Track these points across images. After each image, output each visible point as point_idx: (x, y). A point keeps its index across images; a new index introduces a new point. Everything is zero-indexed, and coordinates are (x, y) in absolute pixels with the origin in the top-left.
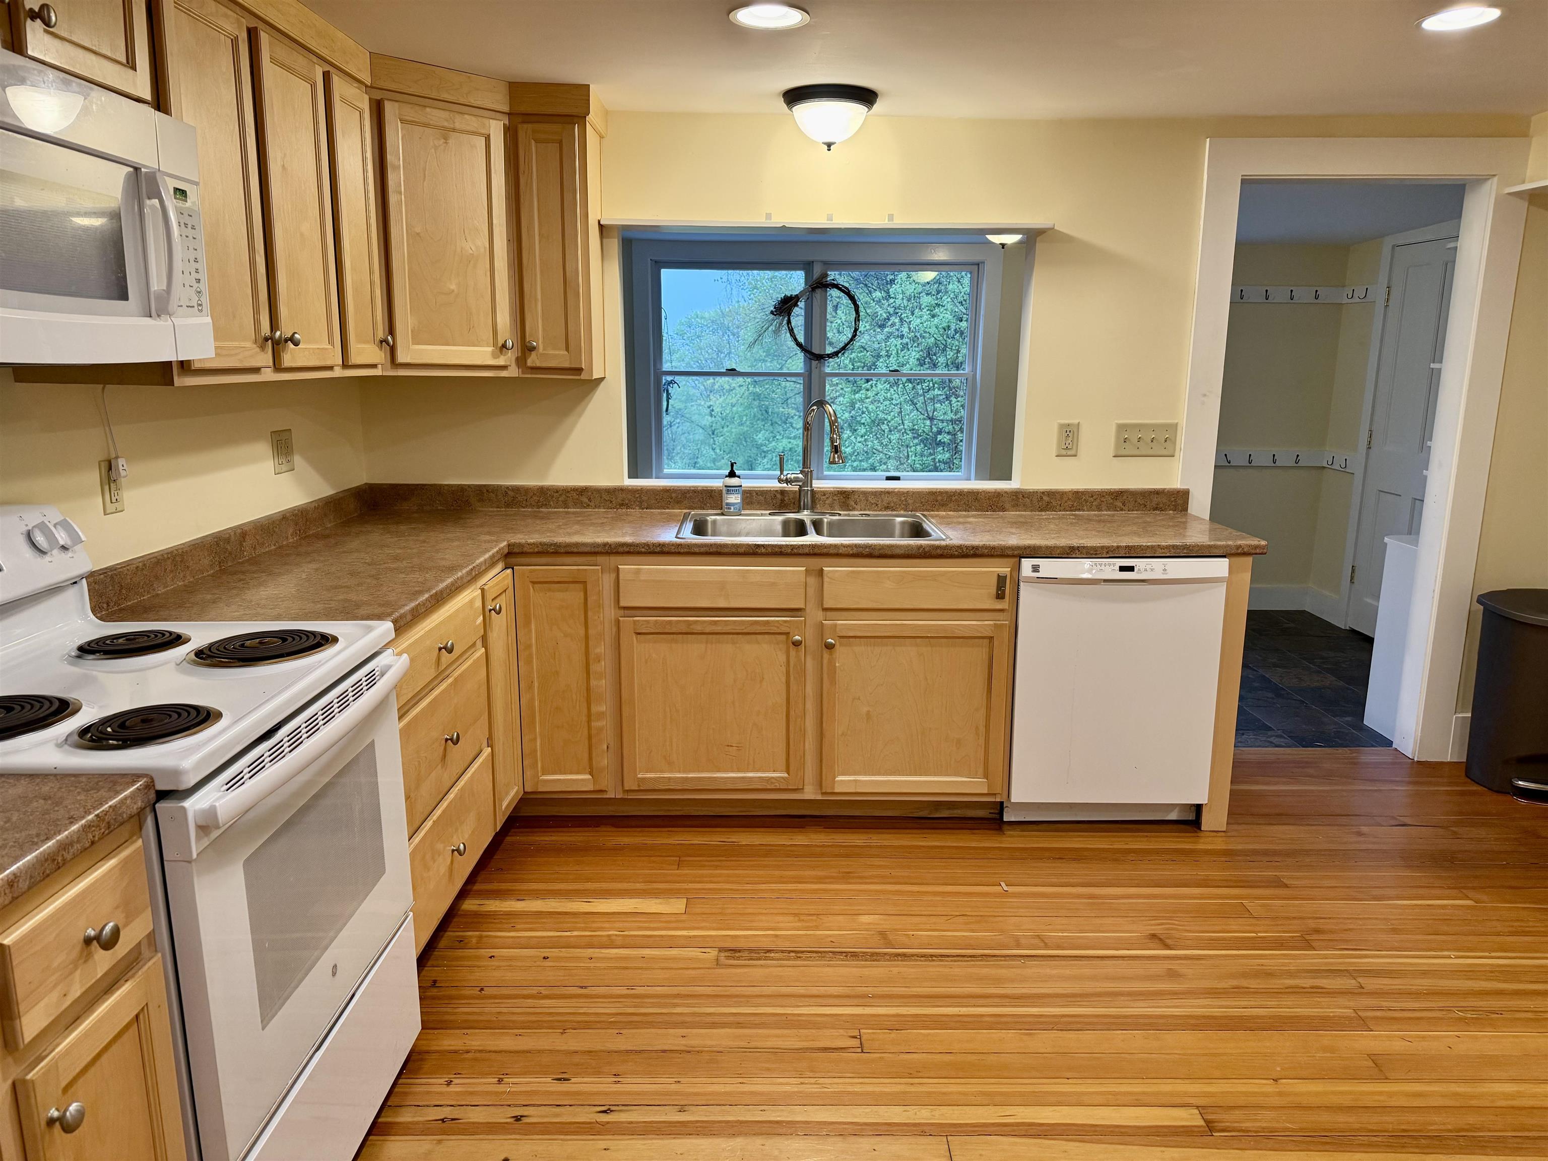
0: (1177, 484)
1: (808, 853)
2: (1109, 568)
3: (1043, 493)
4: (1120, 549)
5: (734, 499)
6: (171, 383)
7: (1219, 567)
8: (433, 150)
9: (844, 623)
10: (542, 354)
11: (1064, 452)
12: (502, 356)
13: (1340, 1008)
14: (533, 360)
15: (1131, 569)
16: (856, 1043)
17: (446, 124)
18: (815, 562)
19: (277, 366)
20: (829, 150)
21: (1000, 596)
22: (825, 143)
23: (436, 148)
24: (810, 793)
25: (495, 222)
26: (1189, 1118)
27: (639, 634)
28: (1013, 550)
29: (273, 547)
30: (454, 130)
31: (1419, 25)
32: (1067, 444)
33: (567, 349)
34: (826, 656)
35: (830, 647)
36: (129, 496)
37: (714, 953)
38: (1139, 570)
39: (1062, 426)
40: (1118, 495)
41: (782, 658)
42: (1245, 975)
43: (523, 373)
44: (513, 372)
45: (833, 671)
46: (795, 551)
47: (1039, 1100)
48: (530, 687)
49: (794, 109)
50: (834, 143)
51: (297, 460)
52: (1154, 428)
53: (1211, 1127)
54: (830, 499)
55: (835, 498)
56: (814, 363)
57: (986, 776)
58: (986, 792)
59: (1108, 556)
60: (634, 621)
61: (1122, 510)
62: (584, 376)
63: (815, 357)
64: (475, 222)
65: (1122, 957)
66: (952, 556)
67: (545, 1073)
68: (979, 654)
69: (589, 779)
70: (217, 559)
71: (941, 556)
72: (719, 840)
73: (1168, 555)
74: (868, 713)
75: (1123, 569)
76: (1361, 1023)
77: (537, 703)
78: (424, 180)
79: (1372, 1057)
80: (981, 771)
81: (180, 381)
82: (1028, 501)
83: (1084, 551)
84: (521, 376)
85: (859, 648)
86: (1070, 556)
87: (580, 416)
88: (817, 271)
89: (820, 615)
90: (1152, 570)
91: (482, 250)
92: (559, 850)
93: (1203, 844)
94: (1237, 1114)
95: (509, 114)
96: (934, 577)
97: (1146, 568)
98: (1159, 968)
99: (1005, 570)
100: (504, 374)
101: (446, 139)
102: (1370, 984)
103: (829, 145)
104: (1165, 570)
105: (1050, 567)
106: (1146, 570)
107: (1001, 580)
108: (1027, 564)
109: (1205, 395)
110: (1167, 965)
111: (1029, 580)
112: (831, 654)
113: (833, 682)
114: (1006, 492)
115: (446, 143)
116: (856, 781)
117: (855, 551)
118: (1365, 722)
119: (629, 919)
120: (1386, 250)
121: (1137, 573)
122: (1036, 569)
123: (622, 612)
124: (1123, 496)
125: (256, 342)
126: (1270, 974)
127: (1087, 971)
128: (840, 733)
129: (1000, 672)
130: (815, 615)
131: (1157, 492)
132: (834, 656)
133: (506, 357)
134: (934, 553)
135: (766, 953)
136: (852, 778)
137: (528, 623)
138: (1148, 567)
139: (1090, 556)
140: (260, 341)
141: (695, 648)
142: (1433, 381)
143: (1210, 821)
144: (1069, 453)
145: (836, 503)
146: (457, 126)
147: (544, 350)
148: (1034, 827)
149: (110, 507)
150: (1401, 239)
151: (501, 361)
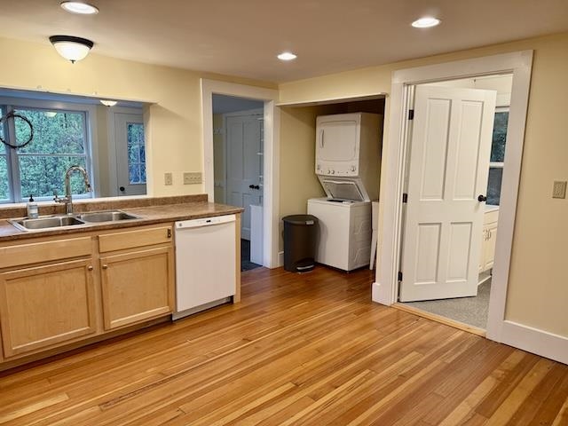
0: (204, 193)
1: (106, 356)
2: (203, 222)
4: (205, 215)
5: (35, 211)
7: (233, 217)
9: (110, 257)
13: (301, 340)
15: (210, 221)
16: (180, 412)
18: (95, 234)
20: (73, 63)
21: (169, 237)
22: (71, 60)
24: (99, 332)
26: (290, 386)
27: (8, 280)
28: (171, 219)
32: (168, 180)
34: (103, 273)
35: (105, 268)
37: (97, 409)
38: (212, 221)
39: (166, 174)
40: (187, 197)
41: (83, 277)
42: (275, 340)
45: (106, 278)
47: (251, 400)
52: (195, 174)
53: (297, 385)
56: (12, 150)
57: (168, 305)
58: (168, 311)
59: (201, 218)
60: (6, 274)
63: (11, 147)
68: (163, 259)
73: (219, 215)
74: (122, 292)
76: (308, 342)
79: (317, 349)
80: (166, 303)
83: (195, 217)
85: (117, 267)
86: (191, 219)
88: (9, 109)
89: (98, 256)
93: (235, 308)
94: (300, 379)
96: (143, 233)
97: (214, 220)
98: (252, 348)
99: (170, 227)
102: (304, 330)
103: (73, 61)
105: (186, 224)
107: (169, 231)
108: (177, 223)
110: (253, 346)
111: (178, 230)
112: (105, 271)
113: (106, 283)
114: (149, 199)
118: (252, 261)
120: (224, 119)
122: (180, 225)
126: (280, 338)
127: (234, 357)
129: (171, 265)
130: (96, 256)
131: (199, 196)
139: (197, 218)
141: (40, 281)
142: (261, 159)
143: (236, 300)
144: (169, 183)
150: (228, 115)
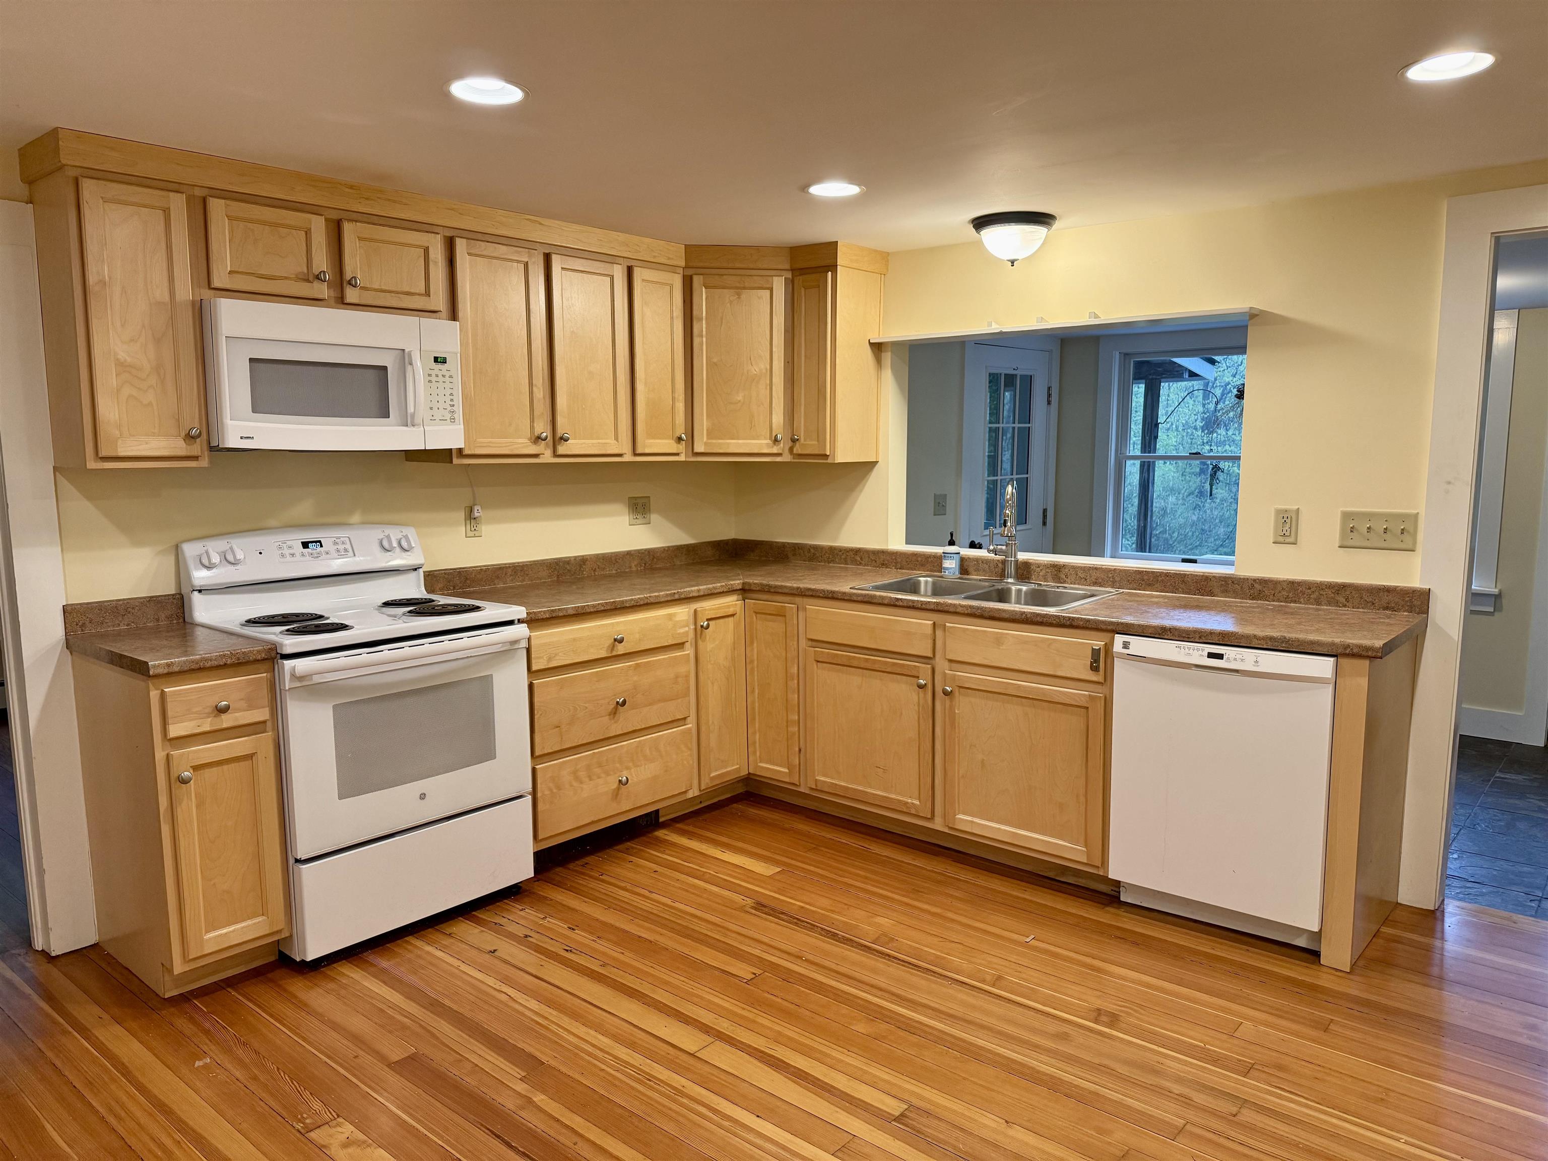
0: (1416, 583)
2: (1197, 653)
3: (1255, 580)
4: (1213, 636)
5: (952, 564)
6: (451, 462)
7: (1323, 666)
8: (729, 304)
9: (962, 675)
10: (803, 444)
11: (1281, 539)
12: (775, 447)
14: (797, 449)
15: (1220, 656)
17: (738, 285)
18: (940, 618)
19: (555, 455)
20: (1013, 266)
21: (1094, 668)
22: (1009, 261)
23: (731, 302)
24: (938, 825)
25: (774, 350)
27: (818, 662)
28: (1106, 625)
29: (614, 572)
30: (745, 288)
31: (1403, 75)
32: (1284, 530)
33: (818, 441)
35: (950, 694)
36: (485, 529)
37: (748, 902)
38: (1228, 658)
39: (1278, 512)
40: (1340, 589)
41: (915, 698)
43: (794, 458)
44: (787, 458)
45: (954, 717)
46: (924, 606)
48: (753, 692)
49: (982, 233)
50: (1016, 260)
51: (654, 517)
52: (1387, 517)
54: (1044, 571)
55: (1047, 570)
57: (1086, 845)
58: (1085, 861)
59: (1201, 641)
60: (815, 651)
61: (1345, 606)
62: (829, 461)
64: (760, 351)
65: (1048, 1014)
66: (1051, 625)
67: (566, 922)
68: (1076, 722)
69: (786, 773)
70: (556, 573)
71: (1041, 624)
72: (860, 843)
73: (1265, 647)
74: (983, 761)
75: (1211, 655)
77: (757, 705)
78: (721, 326)
80: (1082, 839)
81: (456, 461)
82: (1239, 587)
83: (1176, 633)
84: (792, 461)
85: (976, 700)
86: (1162, 637)
87: (861, 491)
89: (943, 664)
90: (1242, 660)
91: (764, 371)
92: (763, 823)
95: (792, 270)
97: (1234, 657)
98: (1053, 1027)
99: (1099, 644)
100: (778, 459)
101: (739, 295)
103: (1013, 262)
104: (1257, 662)
105: (1140, 646)
106: (1235, 659)
107: (1096, 653)
108: (1119, 639)
109: (1449, 483)
111: (1121, 656)
112: (951, 701)
113: (953, 727)
114: (1214, 577)
115: (738, 298)
116: (972, 822)
117: (969, 611)
119: (736, 870)
121: (1226, 661)
122: (1126, 645)
123: (810, 643)
124: (1345, 590)
125: (530, 439)
128: (960, 775)
130: (939, 664)
131: (1388, 590)
132: (954, 703)
133: (779, 447)
134: (1035, 619)
135: (779, 913)
136: (969, 818)
137: (752, 643)
138: (1238, 656)
139: (1182, 639)
140: (533, 438)
144: (1288, 540)
145: (1049, 575)
146: (747, 285)
147: (805, 441)
148: (1146, 913)
149: (470, 534)
151: (775, 450)
